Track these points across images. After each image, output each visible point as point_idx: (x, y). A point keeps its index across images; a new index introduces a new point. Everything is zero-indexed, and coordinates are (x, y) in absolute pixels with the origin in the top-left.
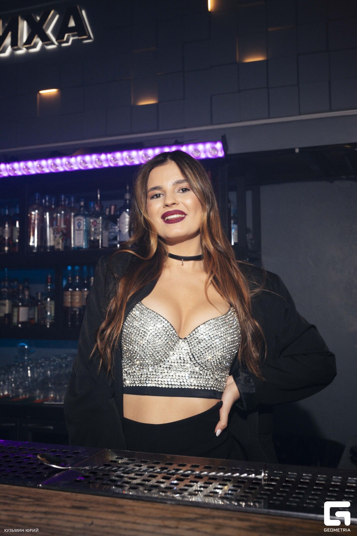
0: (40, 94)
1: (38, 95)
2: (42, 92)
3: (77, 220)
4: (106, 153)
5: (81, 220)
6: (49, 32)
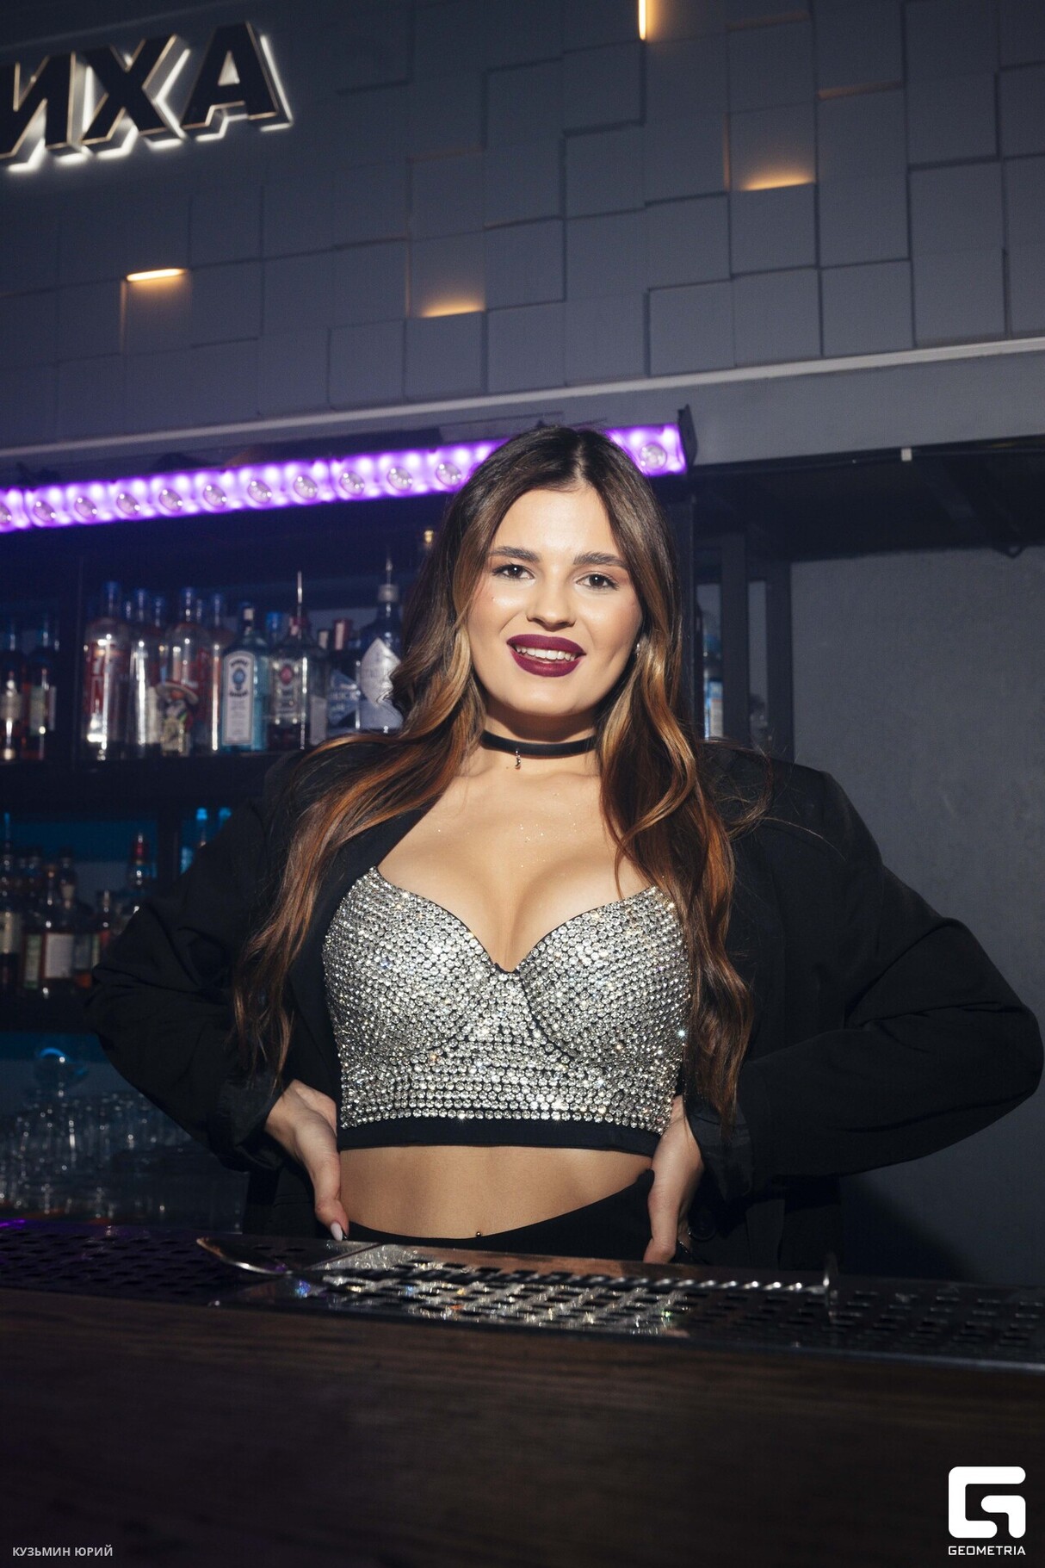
0: (128, 282)
1: (123, 286)
2: (133, 277)
3: (233, 665)
5: (245, 663)
6: (160, 101)
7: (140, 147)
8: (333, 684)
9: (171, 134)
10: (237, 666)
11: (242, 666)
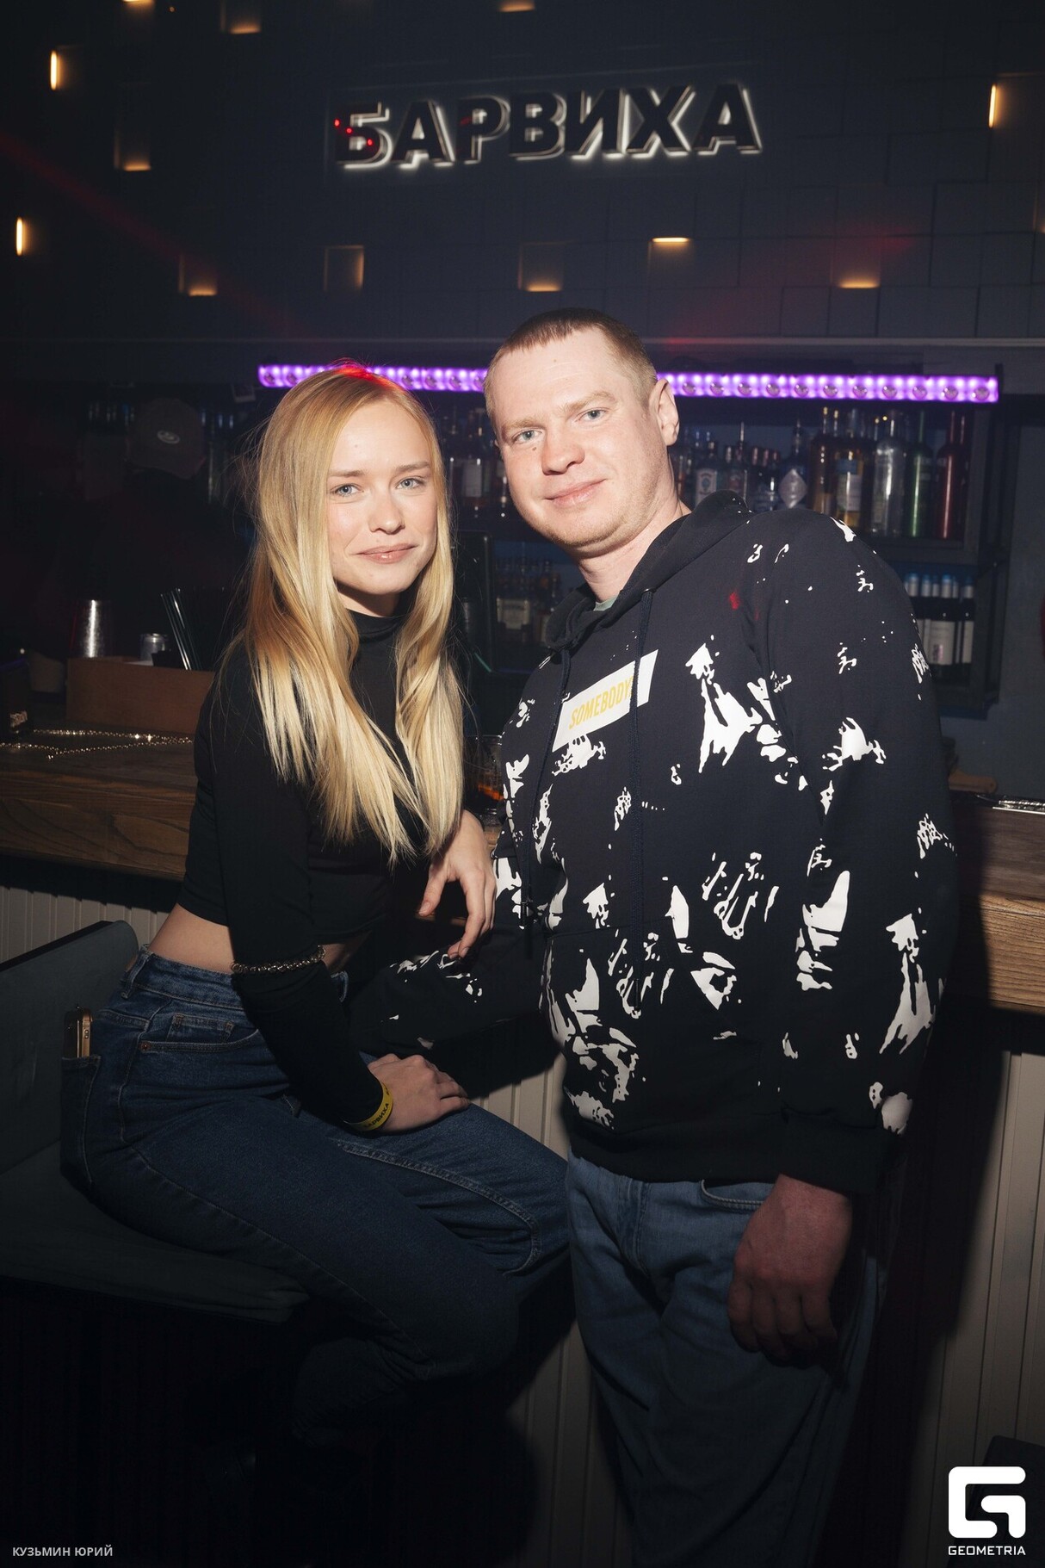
0: (653, 243)
1: (650, 245)
2: (659, 240)
3: (702, 476)
4: (788, 375)
5: (710, 476)
6: (675, 124)
7: (660, 154)
8: (760, 490)
9: (682, 148)
10: (704, 477)
11: (708, 477)
